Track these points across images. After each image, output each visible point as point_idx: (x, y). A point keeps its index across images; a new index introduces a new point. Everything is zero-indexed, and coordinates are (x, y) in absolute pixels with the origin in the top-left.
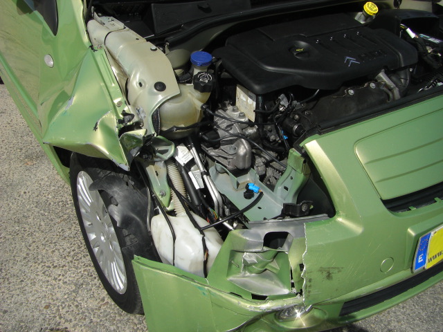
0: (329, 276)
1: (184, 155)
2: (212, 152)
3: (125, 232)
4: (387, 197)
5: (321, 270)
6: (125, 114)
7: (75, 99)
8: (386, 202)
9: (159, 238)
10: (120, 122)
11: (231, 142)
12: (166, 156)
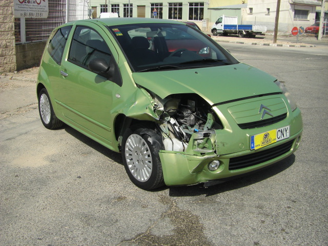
0: (223, 145)
1: (173, 121)
2: (182, 121)
3: (154, 147)
4: (238, 123)
5: (221, 142)
6: (155, 105)
7: (137, 103)
8: (238, 125)
9: (167, 146)
10: (154, 107)
11: (187, 117)
12: (168, 120)
